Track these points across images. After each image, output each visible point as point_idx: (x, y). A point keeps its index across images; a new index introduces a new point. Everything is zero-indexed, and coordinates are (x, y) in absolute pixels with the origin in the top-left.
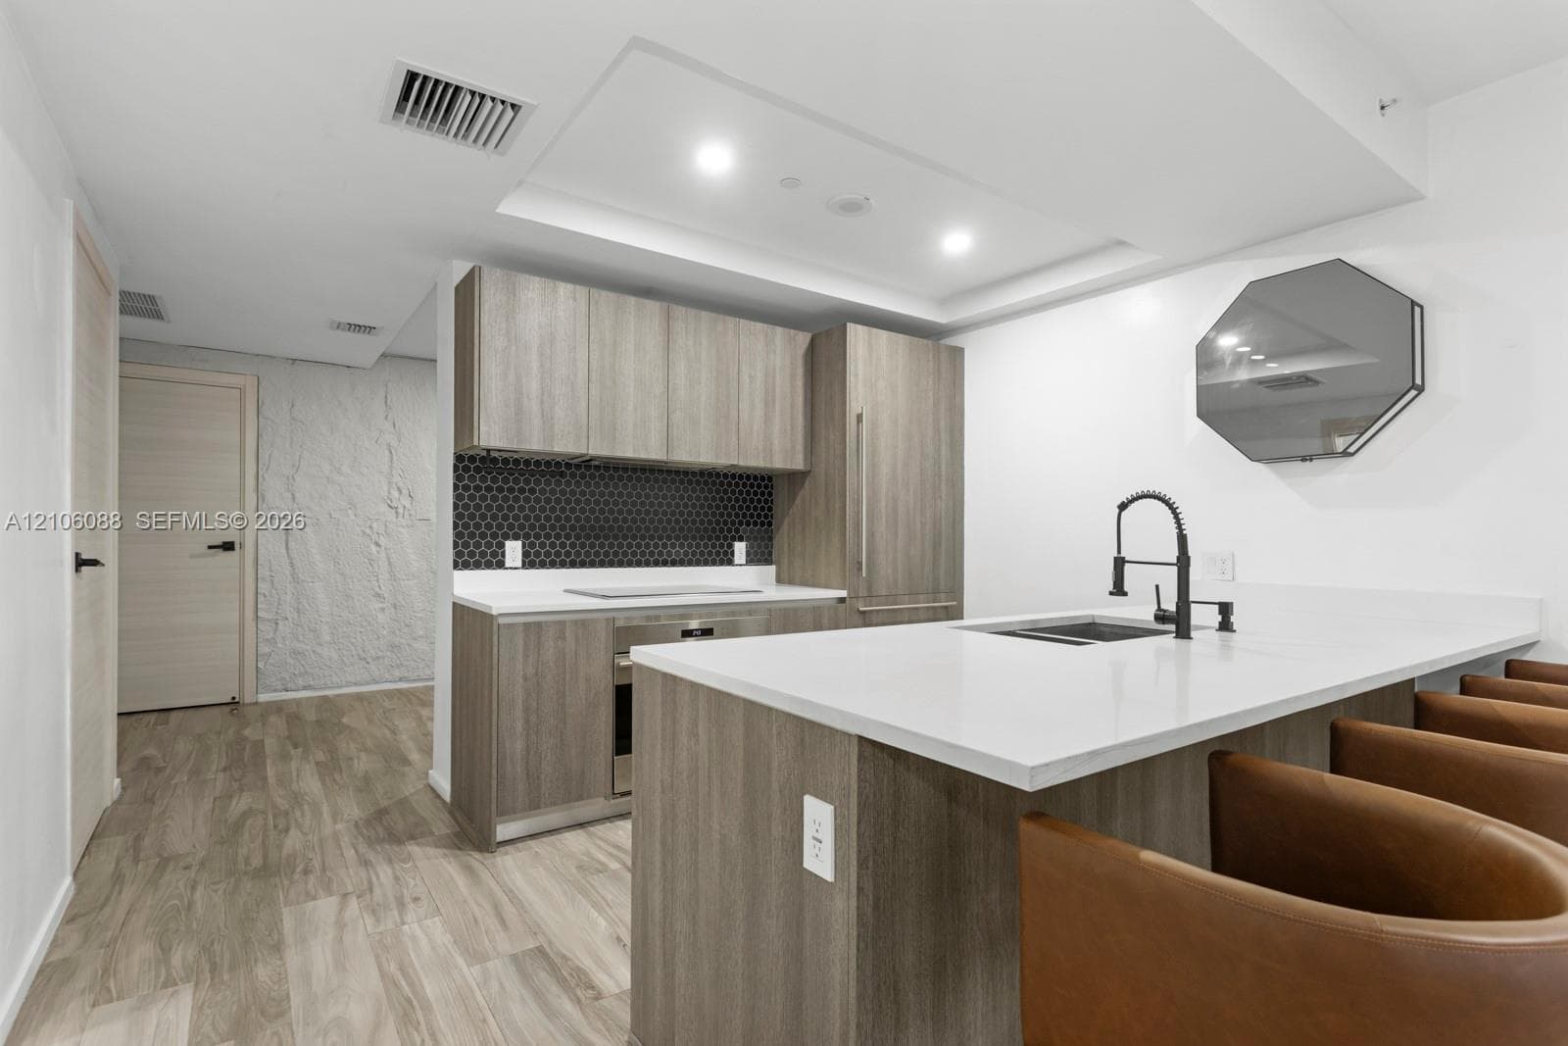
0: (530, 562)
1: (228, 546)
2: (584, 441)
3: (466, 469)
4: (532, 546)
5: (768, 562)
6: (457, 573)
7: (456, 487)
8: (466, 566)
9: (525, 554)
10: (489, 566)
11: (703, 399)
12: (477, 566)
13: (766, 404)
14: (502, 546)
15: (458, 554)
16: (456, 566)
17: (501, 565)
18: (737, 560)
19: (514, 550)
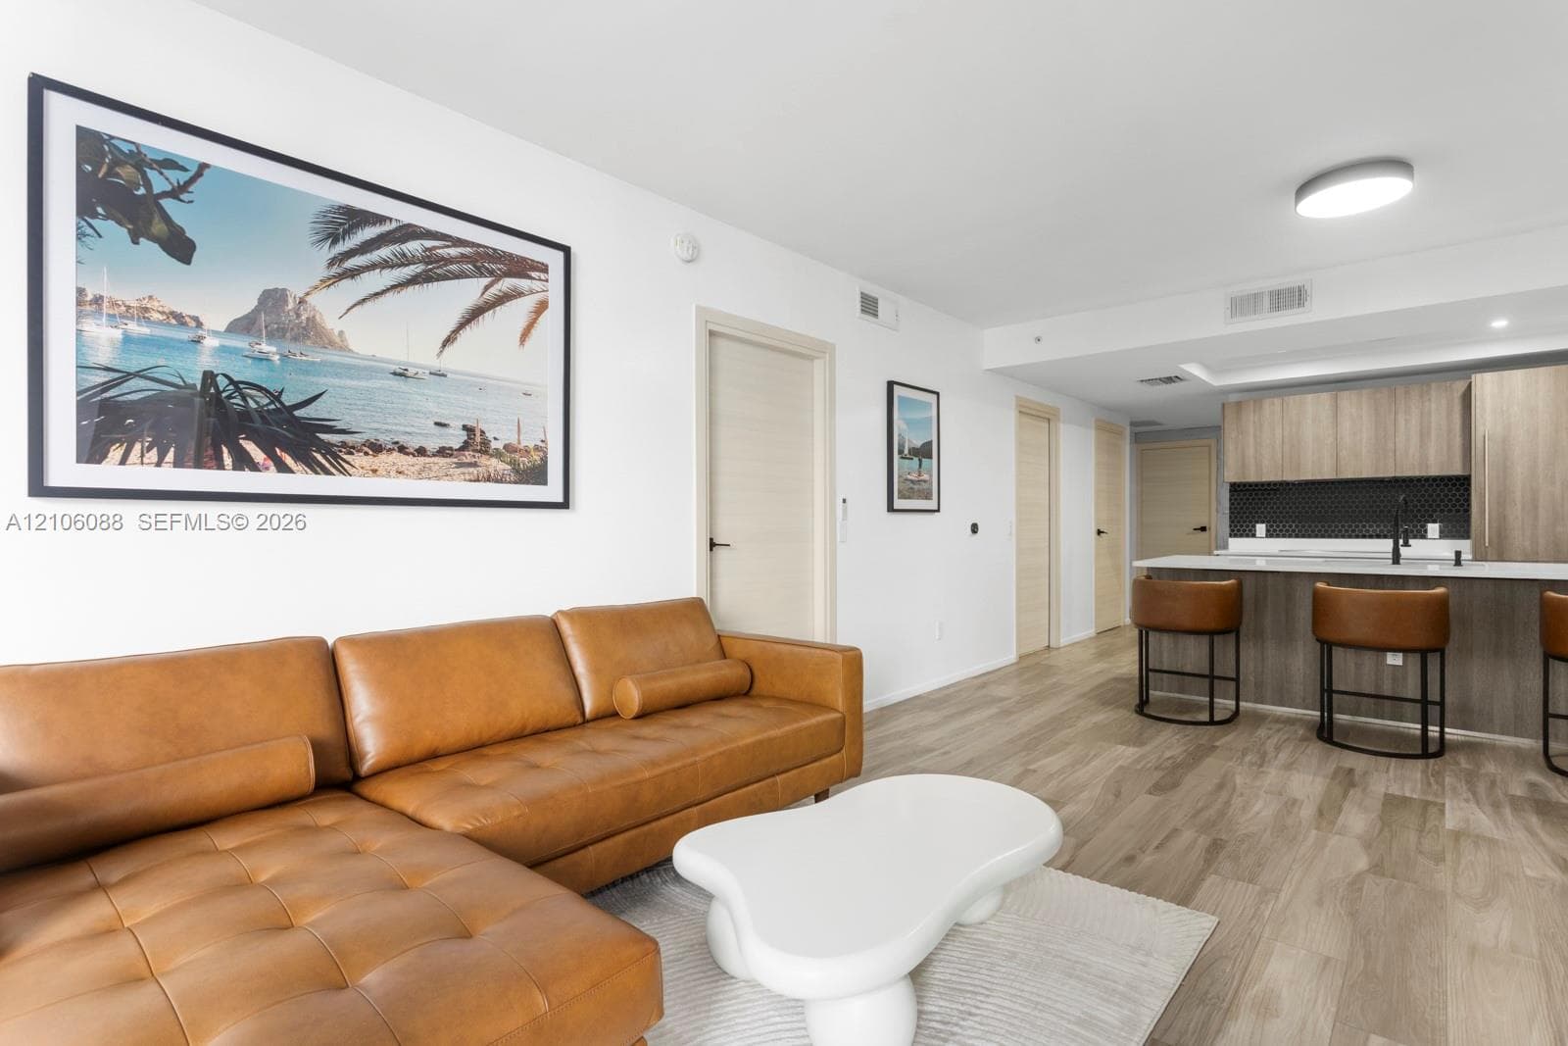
0: (1270, 534)
1: (1203, 529)
2: (1280, 473)
3: (1236, 491)
4: (1272, 526)
5: (1468, 537)
6: (1230, 539)
7: (1230, 500)
8: (1235, 536)
9: (1268, 531)
10: (1247, 536)
11: (1364, 440)
12: (1241, 536)
13: (1422, 435)
14: (1254, 526)
15: (1233, 531)
16: (1231, 536)
17: (1254, 536)
18: (1429, 535)
19: (1261, 529)
